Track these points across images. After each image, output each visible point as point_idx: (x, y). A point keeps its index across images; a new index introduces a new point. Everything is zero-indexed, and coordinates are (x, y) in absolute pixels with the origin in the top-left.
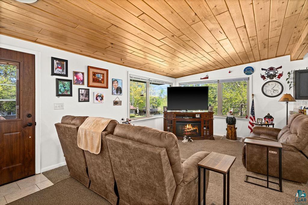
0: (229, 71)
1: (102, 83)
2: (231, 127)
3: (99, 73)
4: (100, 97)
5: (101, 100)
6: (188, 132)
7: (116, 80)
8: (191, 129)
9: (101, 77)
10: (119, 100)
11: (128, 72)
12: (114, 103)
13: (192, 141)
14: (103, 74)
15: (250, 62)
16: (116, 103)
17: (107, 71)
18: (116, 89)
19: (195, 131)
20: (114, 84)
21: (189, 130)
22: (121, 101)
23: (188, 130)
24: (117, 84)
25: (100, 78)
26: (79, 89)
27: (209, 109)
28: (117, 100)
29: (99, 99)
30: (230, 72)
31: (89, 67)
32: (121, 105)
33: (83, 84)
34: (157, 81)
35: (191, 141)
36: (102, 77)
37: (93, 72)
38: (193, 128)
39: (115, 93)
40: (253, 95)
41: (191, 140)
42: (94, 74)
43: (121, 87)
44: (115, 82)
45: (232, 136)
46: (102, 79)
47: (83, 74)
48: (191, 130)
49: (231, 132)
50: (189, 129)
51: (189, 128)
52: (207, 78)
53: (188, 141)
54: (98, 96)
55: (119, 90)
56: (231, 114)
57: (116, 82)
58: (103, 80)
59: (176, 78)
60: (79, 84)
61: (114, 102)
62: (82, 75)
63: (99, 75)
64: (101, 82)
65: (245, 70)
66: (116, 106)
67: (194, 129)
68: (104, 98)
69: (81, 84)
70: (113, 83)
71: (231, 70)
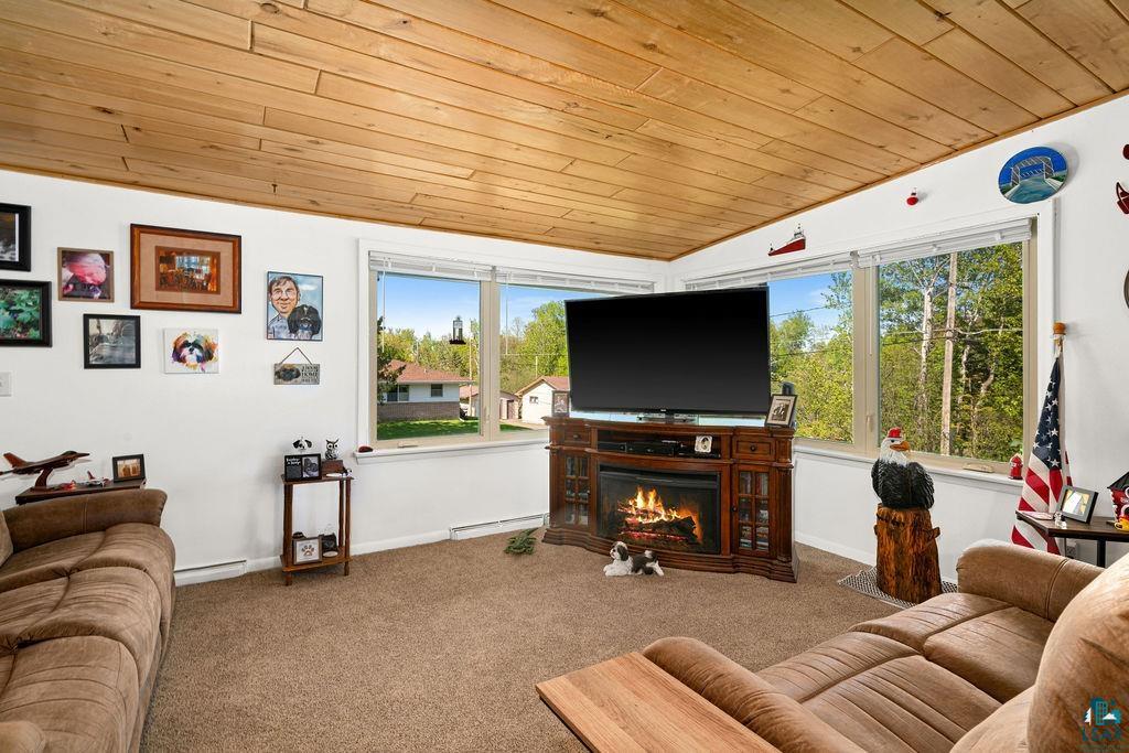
0: (909, 196)
1: (211, 292)
2: (897, 523)
3: (190, 253)
4: (196, 351)
5: (200, 360)
6: (641, 527)
7: (289, 279)
8: (659, 515)
9: (204, 268)
10: (305, 362)
11: (357, 241)
12: (277, 373)
13: (660, 571)
14: (216, 256)
15: (1039, 120)
16: (286, 374)
17: (236, 241)
18: (286, 316)
19: (682, 527)
20: (275, 296)
21: (645, 521)
22: (317, 368)
23: (640, 519)
24: (292, 296)
25: (199, 271)
26: (87, 317)
28: (296, 360)
29: (191, 357)
30: (913, 201)
31: (137, 230)
32: (317, 382)
33: (107, 296)
34: (543, 278)
35: (650, 572)
36: (206, 269)
37: (158, 249)
38: (666, 509)
39: (285, 333)
40: (1061, 329)
41: (648, 565)
42: (166, 257)
43: (316, 305)
44: (284, 288)
45: (899, 574)
46: (209, 278)
47: (107, 257)
48: (657, 519)
49: (895, 554)
50: (645, 513)
51: (646, 511)
52: (799, 245)
53: (635, 569)
54: (186, 344)
55: (305, 321)
56: (895, 447)
57: (289, 284)
58: (214, 278)
59: (670, 259)
60: (89, 297)
61: (278, 368)
62: (101, 262)
63: (193, 259)
64: (204, 290)
65: (1006, 178)
66: (288, 389)
67: (674, 515)
68: (219, 353)
69: (97, 295)
70: (270, 290)
71: (919, 190)
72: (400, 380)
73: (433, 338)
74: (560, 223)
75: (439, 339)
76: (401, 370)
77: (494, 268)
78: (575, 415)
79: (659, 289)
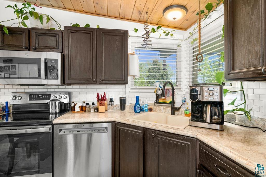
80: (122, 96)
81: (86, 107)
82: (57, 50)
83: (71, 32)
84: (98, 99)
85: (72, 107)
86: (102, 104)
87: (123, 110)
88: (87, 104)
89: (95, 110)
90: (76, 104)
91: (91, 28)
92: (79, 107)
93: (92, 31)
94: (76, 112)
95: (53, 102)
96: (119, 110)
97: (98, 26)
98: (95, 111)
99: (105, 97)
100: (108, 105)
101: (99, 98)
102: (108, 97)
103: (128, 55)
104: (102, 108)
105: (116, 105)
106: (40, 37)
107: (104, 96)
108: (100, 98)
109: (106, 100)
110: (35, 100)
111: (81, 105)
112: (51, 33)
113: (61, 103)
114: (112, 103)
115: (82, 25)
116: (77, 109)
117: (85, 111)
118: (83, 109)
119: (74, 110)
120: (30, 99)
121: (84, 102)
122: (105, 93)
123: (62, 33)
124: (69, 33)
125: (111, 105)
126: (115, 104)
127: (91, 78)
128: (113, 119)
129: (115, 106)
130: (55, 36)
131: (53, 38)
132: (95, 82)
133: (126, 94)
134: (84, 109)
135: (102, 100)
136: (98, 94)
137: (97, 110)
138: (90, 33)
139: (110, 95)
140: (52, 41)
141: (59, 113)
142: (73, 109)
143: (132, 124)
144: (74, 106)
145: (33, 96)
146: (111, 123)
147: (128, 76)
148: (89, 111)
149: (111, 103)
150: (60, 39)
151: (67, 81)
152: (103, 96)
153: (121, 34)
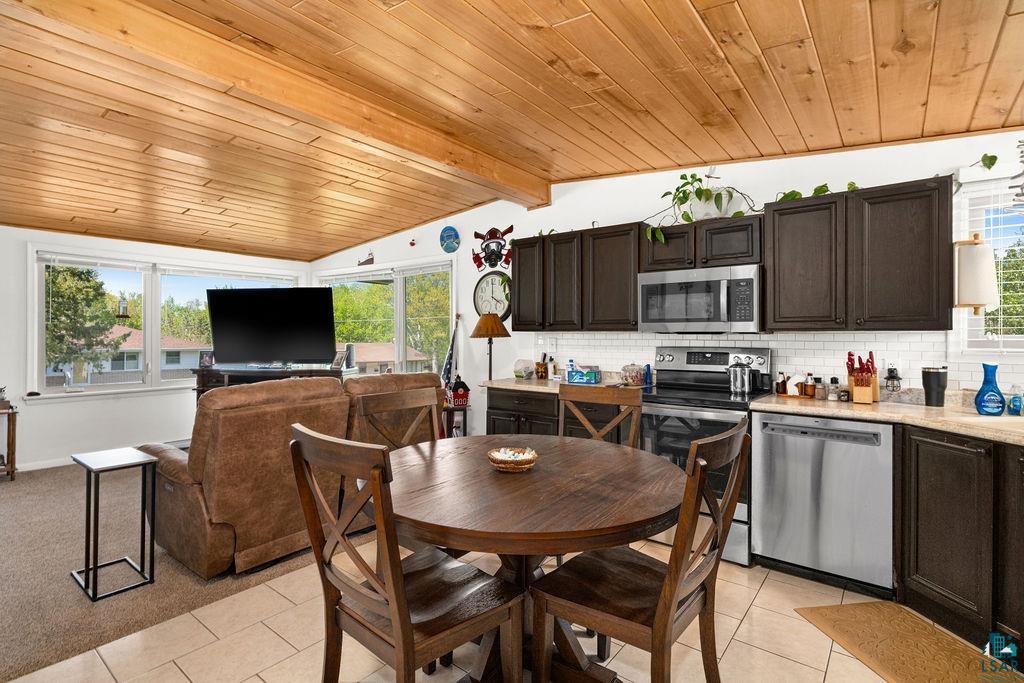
11: (26, 243)
15: (451, 213)
27: (335, 361)
30: (412, 244)
40: (458, 316)
52: (370, 261)
59: (310, 261)
65: (442, 238)
72: (125, 347)
73: (176, 303)
74: (202, 237)
75: (183, 304)
76: (125, 337)
77: (155, 265)
78: (216, 367)
79: (302, 284)
80: (934, 364)
81: (814, 387)
82: (748, 260)
83: (780, 215)
84: (851, 369)
85: (778, 384)
86: (861, 383)
87: (937, 406)
88: (818, 380)
89: (839, 397)
90: (789, 378)
91: (833, 195)
92: (797, 385)
93: (835, 203)
94: (790, 397)
95: (738, 369)
96: (922, 405)
97: (851, 184)
98: (840, 399)
99: (872, 363)
100: (881, 387)
101: (853, 365)
102: (881, 366)
103: (951, 246)
104: (860, 393)
105: (910, 390)
106: (714, 237)
107: (868, 361)
108: (857, 365)
109: (875, 372)
110: (698, 364)
111: (802, 379)
112: (738, 224)
113: (754, 374)
114: (896, 382)
115: (807, 192)
116: (792, 390)
117: (812, 397)
118: (807, 391)
119: (785, 391)
120: (689, 362)
121: (810, 375)
122: (871, 353)
123: (761, 219)
124: (777, 216)
125: (891, 388)
126: (904, 385)
127: (830, 317)
128: (897, 417)
129: (905, 392)
130: (746, 229)
131: (741, 235)
132: (843, 326)
133: (950, 360)
134: (810, 391)
135: (861, 371)
136: (850, 354)
137: (847, 397)
138: (829, 208)
139: (888, 362)
140: (738, 241)
141: (748, 394)
142: (782, 389)
143: (956, 431)
144: (784, 383)
145: (694, 356)
146: (891, 426)
147: (951, 304)
148: (825, 399)
149: (890, 383)
150: (757, 235)
151: (770, 324)
152: (864, 361)
153: (928, 193)
